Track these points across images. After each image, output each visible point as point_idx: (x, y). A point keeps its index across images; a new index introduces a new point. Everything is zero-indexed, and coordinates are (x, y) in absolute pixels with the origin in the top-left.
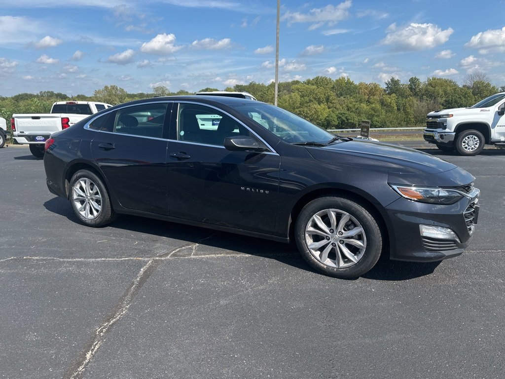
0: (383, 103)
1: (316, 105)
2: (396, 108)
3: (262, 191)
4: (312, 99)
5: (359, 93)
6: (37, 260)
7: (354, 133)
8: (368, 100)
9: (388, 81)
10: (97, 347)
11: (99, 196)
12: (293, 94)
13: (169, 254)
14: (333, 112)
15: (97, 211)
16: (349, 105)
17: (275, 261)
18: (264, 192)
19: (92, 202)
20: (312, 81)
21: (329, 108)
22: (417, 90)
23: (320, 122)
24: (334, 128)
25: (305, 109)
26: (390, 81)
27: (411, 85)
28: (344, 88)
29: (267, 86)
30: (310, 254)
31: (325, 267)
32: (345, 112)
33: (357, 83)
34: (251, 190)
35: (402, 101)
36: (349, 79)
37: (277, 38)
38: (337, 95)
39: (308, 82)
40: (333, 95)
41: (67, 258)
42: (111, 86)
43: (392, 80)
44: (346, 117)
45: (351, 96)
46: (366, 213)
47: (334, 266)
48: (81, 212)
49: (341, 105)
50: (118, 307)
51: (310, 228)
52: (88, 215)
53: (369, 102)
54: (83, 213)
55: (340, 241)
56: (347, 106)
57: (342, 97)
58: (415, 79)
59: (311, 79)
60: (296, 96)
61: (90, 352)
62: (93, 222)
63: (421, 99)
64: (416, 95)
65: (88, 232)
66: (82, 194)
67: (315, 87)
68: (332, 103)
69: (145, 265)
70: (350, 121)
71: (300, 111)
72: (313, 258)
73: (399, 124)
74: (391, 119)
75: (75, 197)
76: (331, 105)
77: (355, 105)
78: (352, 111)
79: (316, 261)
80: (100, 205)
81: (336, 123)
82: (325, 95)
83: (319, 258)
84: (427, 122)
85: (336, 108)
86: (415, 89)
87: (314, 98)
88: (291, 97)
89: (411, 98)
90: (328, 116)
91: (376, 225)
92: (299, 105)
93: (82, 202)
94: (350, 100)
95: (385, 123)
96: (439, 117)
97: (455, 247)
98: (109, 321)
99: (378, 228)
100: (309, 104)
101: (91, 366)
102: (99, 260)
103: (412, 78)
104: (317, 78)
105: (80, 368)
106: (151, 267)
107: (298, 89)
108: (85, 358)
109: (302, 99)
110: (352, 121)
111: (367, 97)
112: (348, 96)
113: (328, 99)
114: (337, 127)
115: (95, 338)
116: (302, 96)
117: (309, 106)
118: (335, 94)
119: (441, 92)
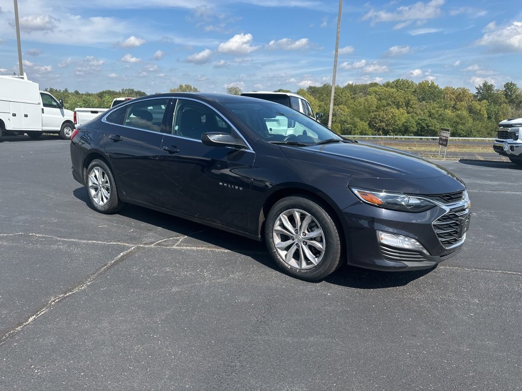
0: (471, 110)
1: (395, 110)
2: (487, 116)
3: (237, 187)
4: (390, 103)
5: (444, 98)
6: (39, 237)
7: (434, 141)
8: (454, 107)
9: (479, 86)
10: (42, 313)
11: (108, 185)
12: (369, 97)
13: (154, 242)
14: (412, 117)
15: (107, 198)
16: (432, 111)
17: (249, 258)
18: (239, 188)
19: (103, 190)
20: (391, 84)
21: (408, 113)
22: (514, 96)
23: (397, 127)
24: (412, 134)
25: (382, 113)
26: (482, 85)
27: (506, 91)
28: (428, 93)
29: (342, 87)
30: (276, 253)
31: (289, 267)
32: (425, 119)
33: (442, 87)
34: (228, 185)
35: (494, 108)
36: (433, 83)
37: (338, 38)
38: (419, 99)
39: (388, 85)
40: (414, 99)
41: (64, 238)
42: (186, 86)
43: (485, 85)
44: (426, 124)
45: (434, 101)
46: (326, 214)
47: (297, 266)
48: (94, 199)
49: (422, 111)
50: (81, 283)
51: (277, 227)
52: (99, 201)
53: (455, 108)
54: (96, 200)
55: (303, 242)
56: (429, 112)
57: (424, 102)
58: (512, 84)
59: (391, 82)
60: (373, 99)
61: (35, 316)
62: (103, 209)
63: (518, 107)
64: (511, 102)
65: (96, 218)
66: (96, 182)
67: (394, 90)
68: (412, 108)
69: (126, 250)
70: (430, 128)
71: (375, 115)
72: (279, 257)
73: (488, 134)
74: (479, 128)
75: (90, 184)
76: (412, 110)
77: (438, 111)
78: (435, 118)
79: (282, 260)
80: (109, 193)
81: (415, 130)
82: (405, 99)
83: (284, 258)
84: (499, 131)
85: (416, 113)
86: (510, 96)
87: (393, 102)
88: (366, 100)
89: (505, 105)
90: (406, 122)
91: (335, 228)
92: (375, 109)
93: (96, 189)
94: (433, 106)
95: (471, 132)
96: (511, 126)
97: (422, 259)
98: (65, 293)
99: (336, 231)
100: (386, 108)
101: (28, 327)
102: (90, 242)
103: (507, 84)
104: (397, 81)
105: (19, 328)
106: (131, 252)
107: (376, 92)
108: (27, 321)
109: (379, 102)
110: (433, 128)
111: (453, 103)
112: (431, 101)
113: (408, 103)
114: (416, 134)
115: (45, 306)
116: (380, 99)
117: (386, 110)
118: (416, 98)
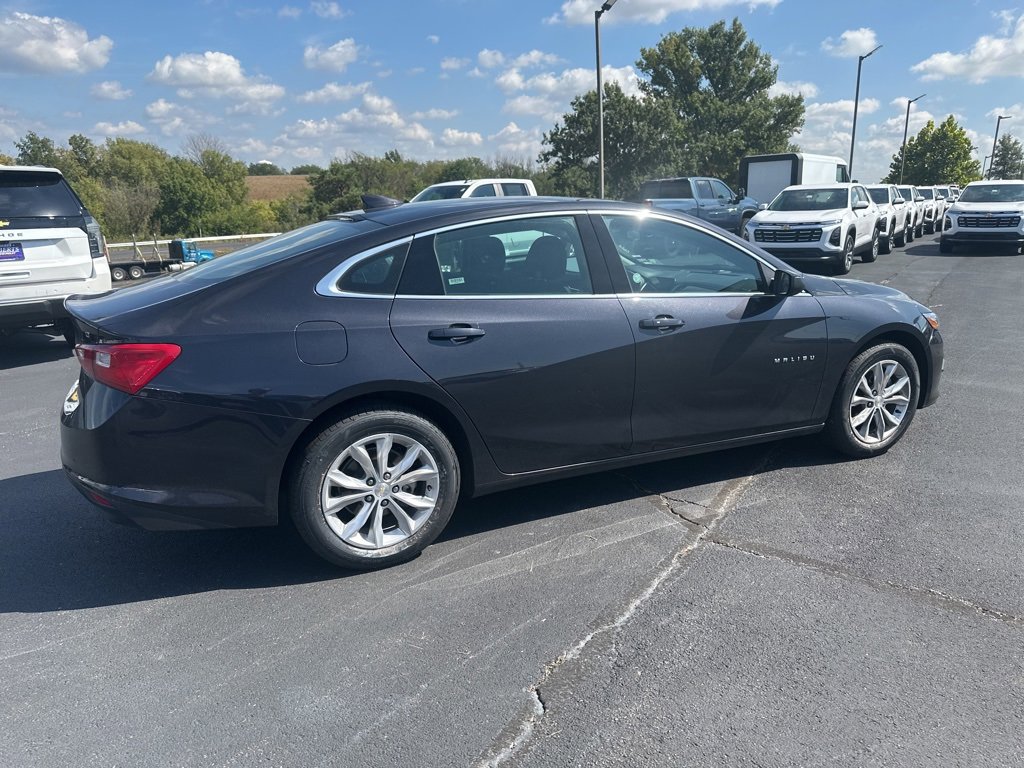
9: (22, 140)
11: (431, 471)
22: (93, 164)
26: (26, 140)
27: (76, 153)
34: (790, 359)
43: (33, 139)
48: (353, 539)
58: (82, 139)
63: (109, 184)
64: (93, 173)
72: (856, 439)
75: (328, 501)
83: (861, 437)
86: (87, 162)
103: (74, 138)
119: (145, 170)
